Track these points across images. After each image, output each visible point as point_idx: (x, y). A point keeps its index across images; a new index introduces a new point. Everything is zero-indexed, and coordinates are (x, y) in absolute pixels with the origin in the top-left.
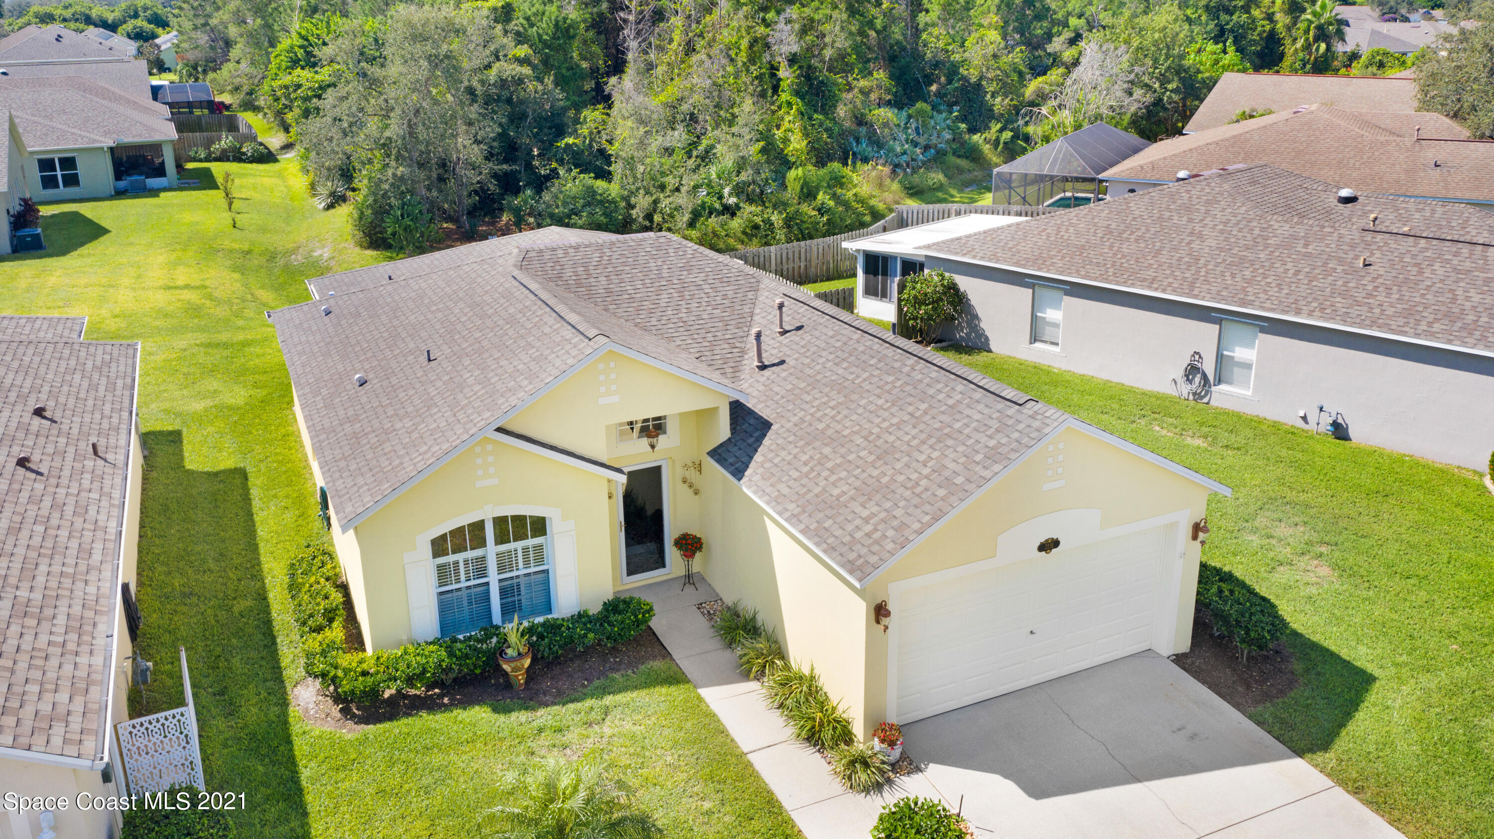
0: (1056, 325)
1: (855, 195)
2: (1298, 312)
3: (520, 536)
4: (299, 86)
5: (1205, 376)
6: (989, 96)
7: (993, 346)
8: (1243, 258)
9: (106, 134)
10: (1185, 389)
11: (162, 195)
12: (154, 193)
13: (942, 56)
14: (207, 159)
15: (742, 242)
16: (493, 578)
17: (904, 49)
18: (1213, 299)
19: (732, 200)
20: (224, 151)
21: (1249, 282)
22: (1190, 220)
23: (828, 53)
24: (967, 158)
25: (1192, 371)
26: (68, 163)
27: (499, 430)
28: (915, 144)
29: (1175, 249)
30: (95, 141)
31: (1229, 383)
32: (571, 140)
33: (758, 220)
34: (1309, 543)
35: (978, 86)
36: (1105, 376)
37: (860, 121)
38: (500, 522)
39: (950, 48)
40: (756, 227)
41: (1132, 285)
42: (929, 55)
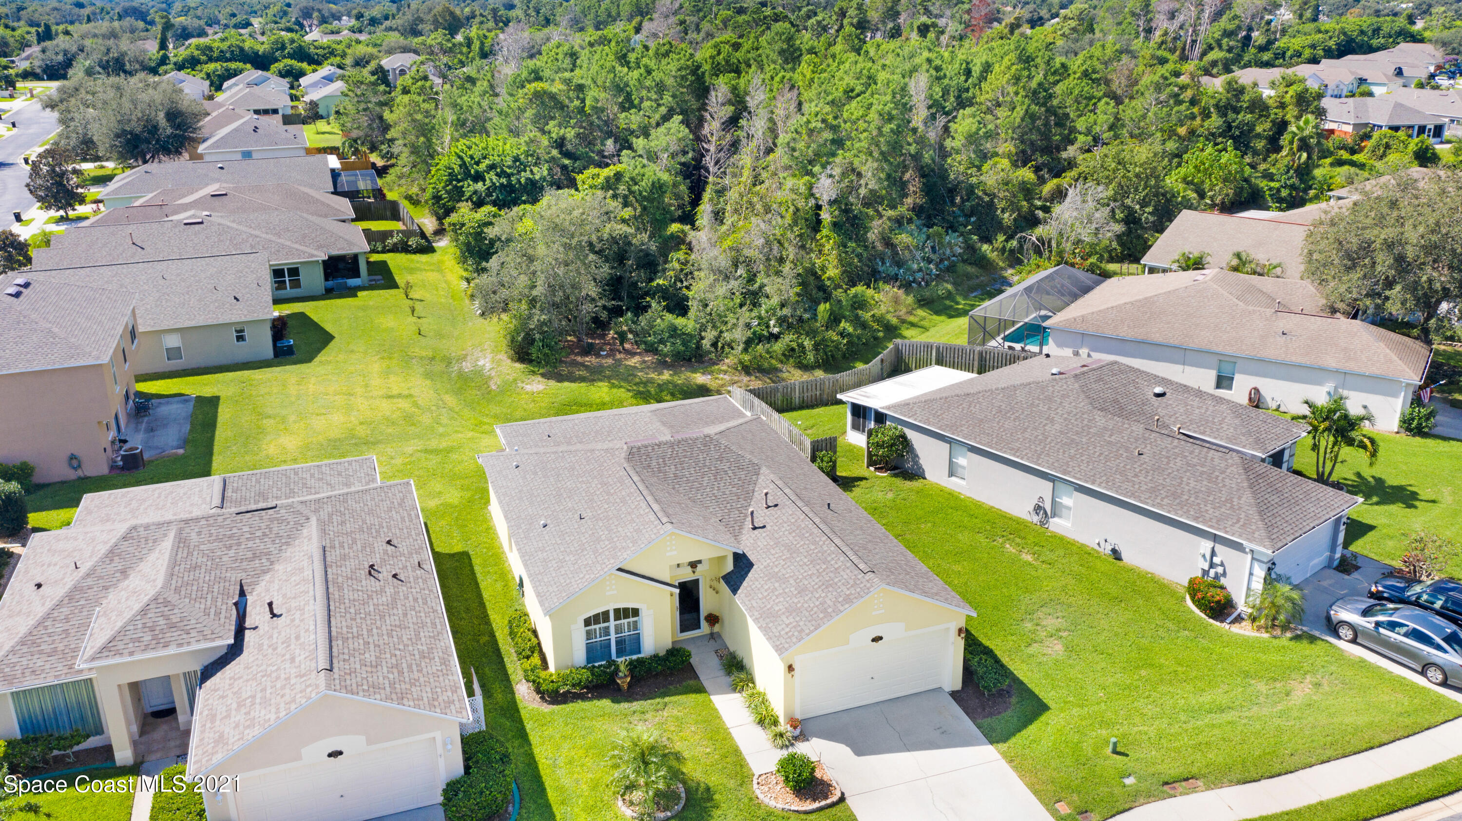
0: (964, 468)
1: (873, 316)
2: (1093, 483)
3: (626, 616)
4: (463, 225)
5: (1045, 513)
6: (999, 211)
7: (927, 475)
8: (1073, 440)
9: (319, 247)
10: (1036, 519)
11: (360, 294)
12: (352, 292)
13: (961, 178)
14: (383, 252)
15: (782, 362)
16: (613, 637)
17: (933, 170)
18: (1048, 468)
19: (776, 330)
20: (395, 244)
21: (1072, 458)
22: (1049, 408)
23: (863, 191)
24: (977, 265)
25: (1038, 509)
26: (294, 272)
27: (620, 570)
28: (930, 261)
29: (1036, 429)
30: (313, 256)
31: (1060, 517)
32: (661, 282)
33: (794, 345)
34: (1059, 630)
35: (991, 205)
36: (991, 503)
37: (888, 243)
38: (617, 611)
39: (969, 172)
40: (793, 350)
41: (1005, 452)
42: (952, 177)
